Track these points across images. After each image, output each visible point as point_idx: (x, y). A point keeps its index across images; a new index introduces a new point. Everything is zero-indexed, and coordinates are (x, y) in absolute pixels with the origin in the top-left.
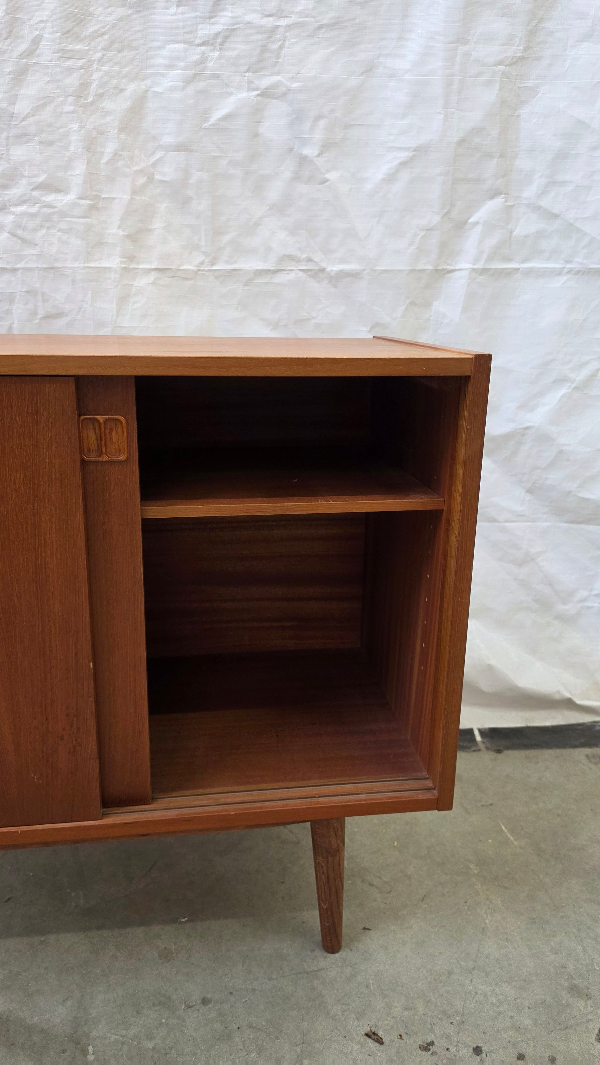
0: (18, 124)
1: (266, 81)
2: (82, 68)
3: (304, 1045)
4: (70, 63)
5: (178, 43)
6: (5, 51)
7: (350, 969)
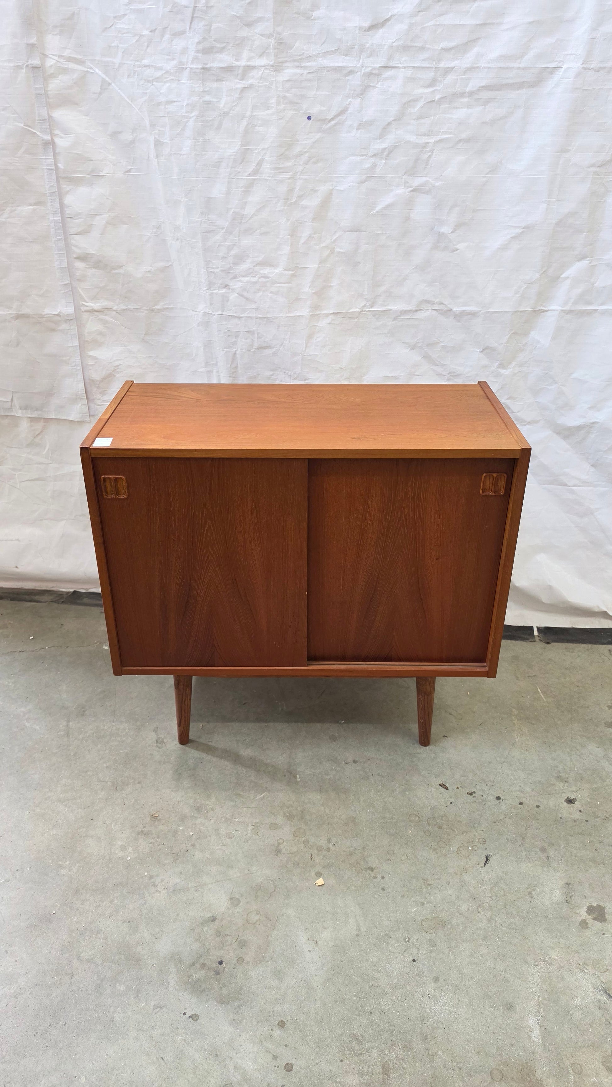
0: (247, 222)
1: (417, 181)
2: (290, 179)
3: (406, 786)
4: (282, 177)
5: (357, 155)
6: (239, 173)
7: (434, 755)
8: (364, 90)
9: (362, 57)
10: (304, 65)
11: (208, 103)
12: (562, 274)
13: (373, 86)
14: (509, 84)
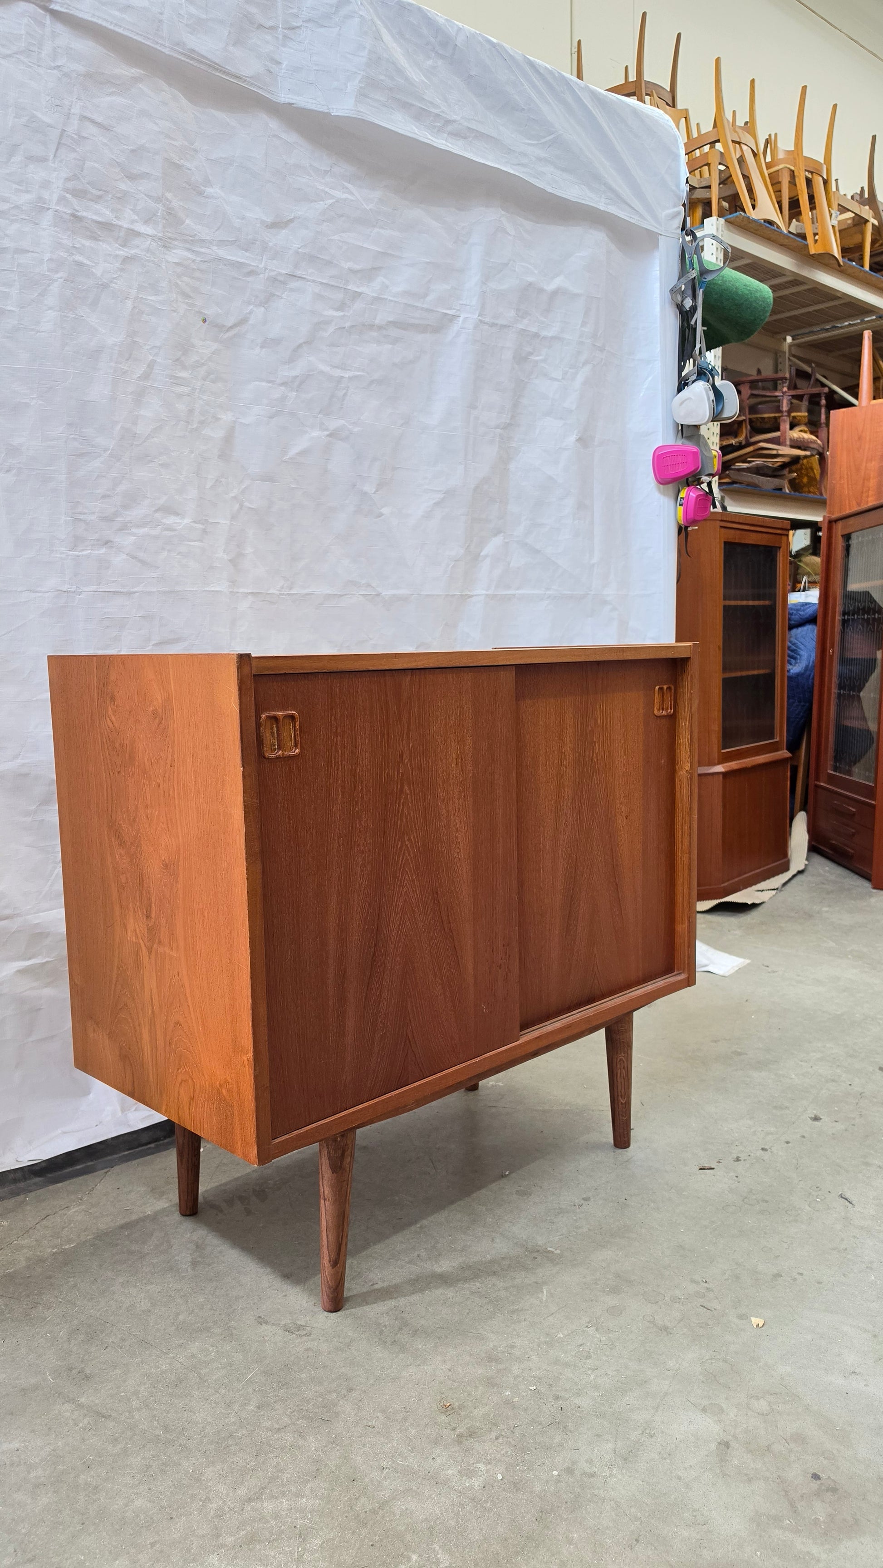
0: (140, 444)
2: (188, 395)
5: (262, 380)
6: (126, 372)
8: (267, 300)
9: (264, 257)
10: (196, 249)
11: (80, 264)
12: (481, 551)
13: (278, 296)
14: (414, 324)
